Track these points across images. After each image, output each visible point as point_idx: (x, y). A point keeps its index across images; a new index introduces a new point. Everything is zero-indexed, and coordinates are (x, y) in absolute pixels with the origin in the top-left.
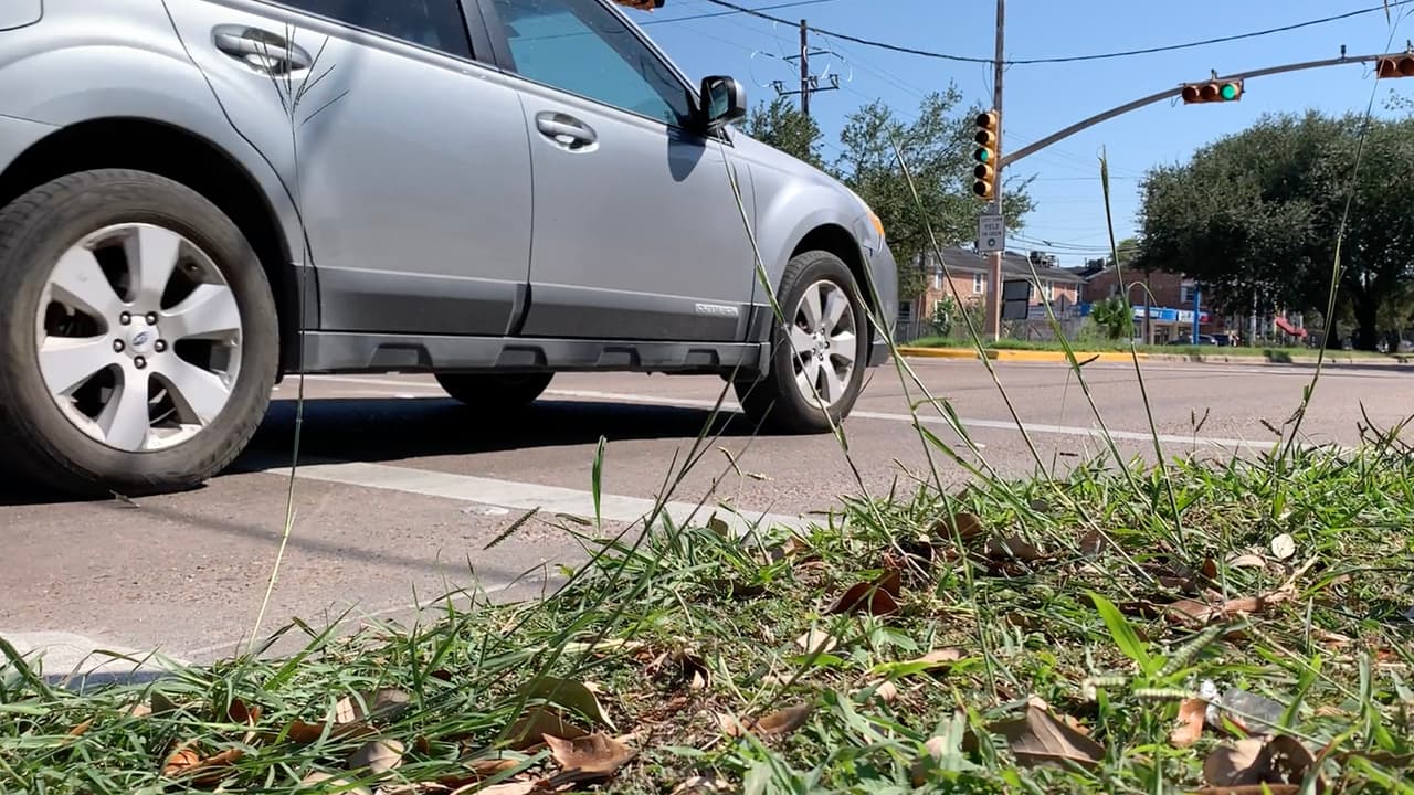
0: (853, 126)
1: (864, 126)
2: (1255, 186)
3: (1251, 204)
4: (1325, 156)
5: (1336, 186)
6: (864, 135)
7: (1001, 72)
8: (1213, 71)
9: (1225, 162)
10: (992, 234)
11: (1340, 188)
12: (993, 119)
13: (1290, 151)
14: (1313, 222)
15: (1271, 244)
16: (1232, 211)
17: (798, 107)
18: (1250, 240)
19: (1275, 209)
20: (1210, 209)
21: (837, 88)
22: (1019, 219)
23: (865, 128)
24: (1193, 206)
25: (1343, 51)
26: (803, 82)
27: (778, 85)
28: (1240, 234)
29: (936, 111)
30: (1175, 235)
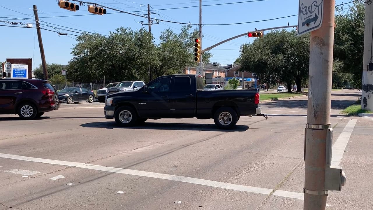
0: (163, 35)
1: (166, 35)
2: (269, 50)
3: (268, 55)
4: (287, 42)
5: (290, 50)
6: (166, 38)
7: (201, 28)
8: (256, 29)
9: (262, 43)
10: (200, 71)
11: (291, 50)
12: (199, 40)
13: (278, 40)
14: (284, 60)
15: (273, 65)
16: (263, 57)
17: (148, 30)
18: (268, 65)
19: (274, 56)
20: (258, 56)
21: (158, 24)
22: (209, 59)
23: (166, 36)
24: (254, 55)
25: (288, 24)
26: (149, 22)
27: (142, 22)
28: (266, 63)
29: (185, 31)
30: (249, 63)
